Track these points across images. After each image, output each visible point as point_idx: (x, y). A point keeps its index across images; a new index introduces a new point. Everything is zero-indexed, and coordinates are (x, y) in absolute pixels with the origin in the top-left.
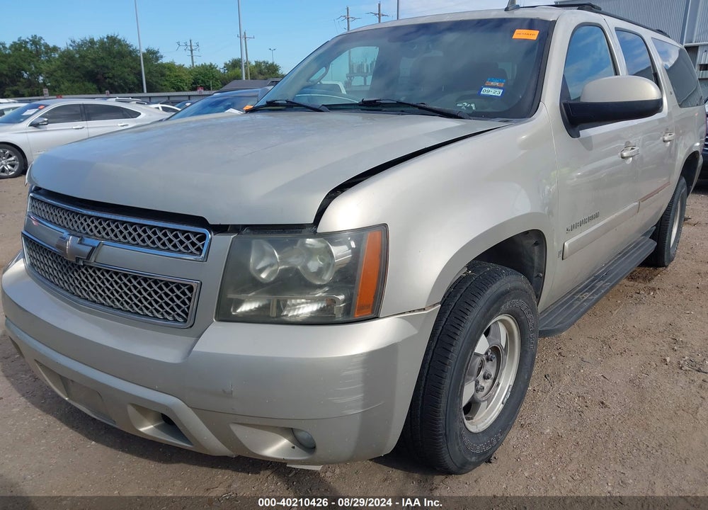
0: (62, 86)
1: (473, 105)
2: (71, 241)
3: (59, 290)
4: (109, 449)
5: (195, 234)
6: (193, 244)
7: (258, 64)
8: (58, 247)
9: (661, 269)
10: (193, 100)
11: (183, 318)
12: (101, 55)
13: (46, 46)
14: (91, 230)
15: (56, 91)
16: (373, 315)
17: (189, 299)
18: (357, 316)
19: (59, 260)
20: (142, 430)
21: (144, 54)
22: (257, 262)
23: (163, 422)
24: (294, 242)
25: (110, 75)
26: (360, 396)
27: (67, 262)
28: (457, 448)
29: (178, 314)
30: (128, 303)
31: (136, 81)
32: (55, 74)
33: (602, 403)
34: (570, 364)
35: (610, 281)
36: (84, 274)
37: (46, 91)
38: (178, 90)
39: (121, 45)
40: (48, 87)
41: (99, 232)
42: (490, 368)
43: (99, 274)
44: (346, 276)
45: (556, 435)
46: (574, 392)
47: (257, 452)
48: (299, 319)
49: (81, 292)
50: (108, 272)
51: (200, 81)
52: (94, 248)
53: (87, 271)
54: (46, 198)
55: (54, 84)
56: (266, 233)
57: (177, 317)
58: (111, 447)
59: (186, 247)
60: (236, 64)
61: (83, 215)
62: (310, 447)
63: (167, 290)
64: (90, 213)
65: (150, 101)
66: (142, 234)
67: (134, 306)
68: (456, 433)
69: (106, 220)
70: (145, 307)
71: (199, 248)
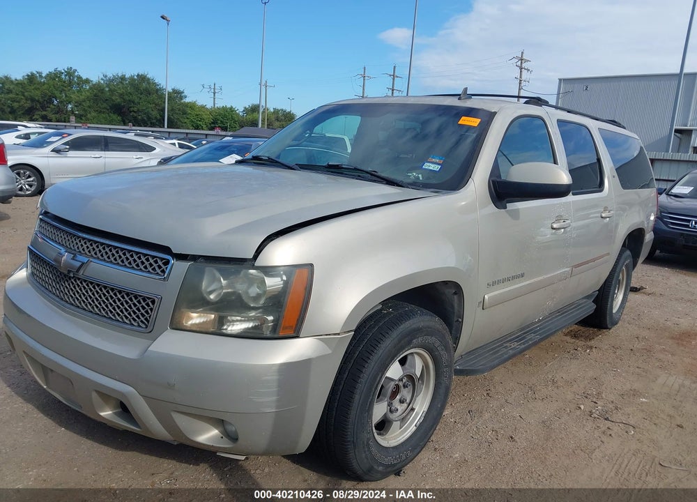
0: (89, 116)
1: (420, 176)
2: (66, 257)
3: (51, 295)
4: (75, 435)
5: (162, 259)
6: (160, 267)
7: (276, 111)
8: (55, 260)
9: (605, 330)
10: (210, 139)
11: (145, 324)
12: (129, 91)
13: (79, 77)
14: (83, 250)
15: (82, 119)
16: (294, 335)
17: (151, 310)
18: (281, 334)
19: (55, 271)
20: (102, 414)
21: (169, 93)
22: (208, 285)
23: (120, 410)
24: (238, 272)
25: (135, 109)
26: (274, 398)
27: (61, 274)
28: (364, 455)
29: (142, 321)
30: (104, 310)
31: (158, 117)
32: (84, 103)
33: (512, 438)
34: (494, 404)
35: (540, 334)
36: (73, 284)
37: (73, 118)
38: (197, 128)
39: (149, 83)
40: (75, 115)
41: (89, 252)
42: (406, 393)
43: (85, 284)
44: (276, 302)
45: (463, 459)
46: (490, 426)
47: (192, 439)
48: (233, 332)
49: (68, 298)
50: (92, 283)
51: (219, 122)
52: (83, 264)
53: (76, 282)
54: (52, 221)
55: (82, 113)
56: (215, 262)
57: (141, 324)
58: (78, 434)
59: (154, 269)
60: (254, 109)
61: (79, 237)
62: (233, 438)
63: (135, 301)
64: (85, 236)
65: (169, 136)
66: (122, 256)
67: (109, 312)
68: (363, 442)
69: (96, 242)
70: (118, 313)
71: (163, 270)
